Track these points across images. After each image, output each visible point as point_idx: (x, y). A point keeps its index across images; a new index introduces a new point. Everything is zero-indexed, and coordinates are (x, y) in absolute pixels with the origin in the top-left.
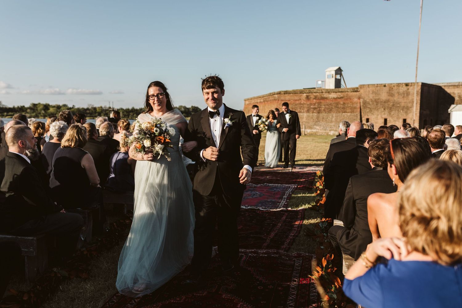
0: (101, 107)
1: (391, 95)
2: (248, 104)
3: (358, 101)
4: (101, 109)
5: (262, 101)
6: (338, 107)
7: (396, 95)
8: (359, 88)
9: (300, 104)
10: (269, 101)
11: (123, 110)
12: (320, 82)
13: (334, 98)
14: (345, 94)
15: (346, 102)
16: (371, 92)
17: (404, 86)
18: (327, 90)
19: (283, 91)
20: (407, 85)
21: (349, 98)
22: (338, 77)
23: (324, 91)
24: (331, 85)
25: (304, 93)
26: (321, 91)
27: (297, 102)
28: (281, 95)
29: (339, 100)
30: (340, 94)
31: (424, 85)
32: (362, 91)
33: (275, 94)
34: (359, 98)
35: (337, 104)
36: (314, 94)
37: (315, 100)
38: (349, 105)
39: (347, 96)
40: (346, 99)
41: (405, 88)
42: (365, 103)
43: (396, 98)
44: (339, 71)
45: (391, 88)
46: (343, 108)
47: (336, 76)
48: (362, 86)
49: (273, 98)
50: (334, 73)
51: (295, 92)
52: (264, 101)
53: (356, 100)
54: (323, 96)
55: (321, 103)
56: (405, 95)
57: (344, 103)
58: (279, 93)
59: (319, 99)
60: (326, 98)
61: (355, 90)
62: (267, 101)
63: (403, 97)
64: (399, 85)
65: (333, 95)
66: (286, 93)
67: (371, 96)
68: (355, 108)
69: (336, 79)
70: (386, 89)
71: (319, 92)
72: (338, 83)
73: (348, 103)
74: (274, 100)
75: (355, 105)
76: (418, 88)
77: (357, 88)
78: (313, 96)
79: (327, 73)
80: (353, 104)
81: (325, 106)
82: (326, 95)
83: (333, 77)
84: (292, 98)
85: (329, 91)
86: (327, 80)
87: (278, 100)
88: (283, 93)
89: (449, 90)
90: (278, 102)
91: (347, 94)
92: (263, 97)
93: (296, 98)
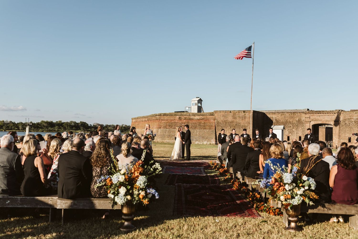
0: (3, 121)
1: (234, 118)
2: (135, 122)
3: (214, 121)
4: (3, 122)
5: (146, 120)
6: (200, 125)
7: (238, 118)
8: (214, 113)
9: (175, 123)
10: (152, 120)
11: (22, 124)
12: (187, 108)
13: (198, 119)
14: (205, 117)
15: (206, 122)
16: (222, 116)
17: (243, 113)
18: (193, 113)
19: (162, 114)
20: (244, 112)
21: (208, 120)
22: (199, 105)
23: (191, 114)
24: (195, 110)
25: (177, 116)
26: (189, 114)
27: (173, 121)
28: (162, 116)
29: (201, 120)
30: (201, 116)
31: (254, 112)
32: (216, 115)
33: (157, 116)
34: (214, 120)
35: (200, 123)
36: (184, 116)
37: (185, 120)
38: (208, 124)
39: (206, 118)
40: (206, 120)
41: (243, 114)
42: (218, 123)
43: (238, 120)
44: (200, 101)
45: (234, 113)
46: (204, 126)
47: (198, 104)
48: (216, 112)
49: (155, 118)
50: (197, 102)
51: (171, 115)
52: (148, 120)
53: (212, 121)
54: (190, 118)
55: (189, 122)
56: (244, 118)
57: (205, 123)
58: (160, 115)
59: (187, 120)
60: (193, 119)
61: (212, 114)
62: (151, 120)
63: (242, 120)
64: (239, 111)
65: (197, 117)
66: (165, 115)
67: (222, 118)
68: (212, 126)
69: (198, 106)
70: (231, 114)
71: (187, 115)
72: (200, 109)
73: (207, 123)
74: (156, 119)
75: (211, 124)
76: (251, 114)
77: (213, 113)
78: (184, 117)
79: (193, 102)
80: (210, 123)
81: (191, 124)
82: (192, 117)
83: (196, 105)
84: (169, 118)
85: (194, 115)
86: (192, 107)
87: (159, 120)
88: (163, 115)
89: (269, 116)
90: (159, 121)
91: (206, 117)
92: (147, 117)
93: (172, 119)
